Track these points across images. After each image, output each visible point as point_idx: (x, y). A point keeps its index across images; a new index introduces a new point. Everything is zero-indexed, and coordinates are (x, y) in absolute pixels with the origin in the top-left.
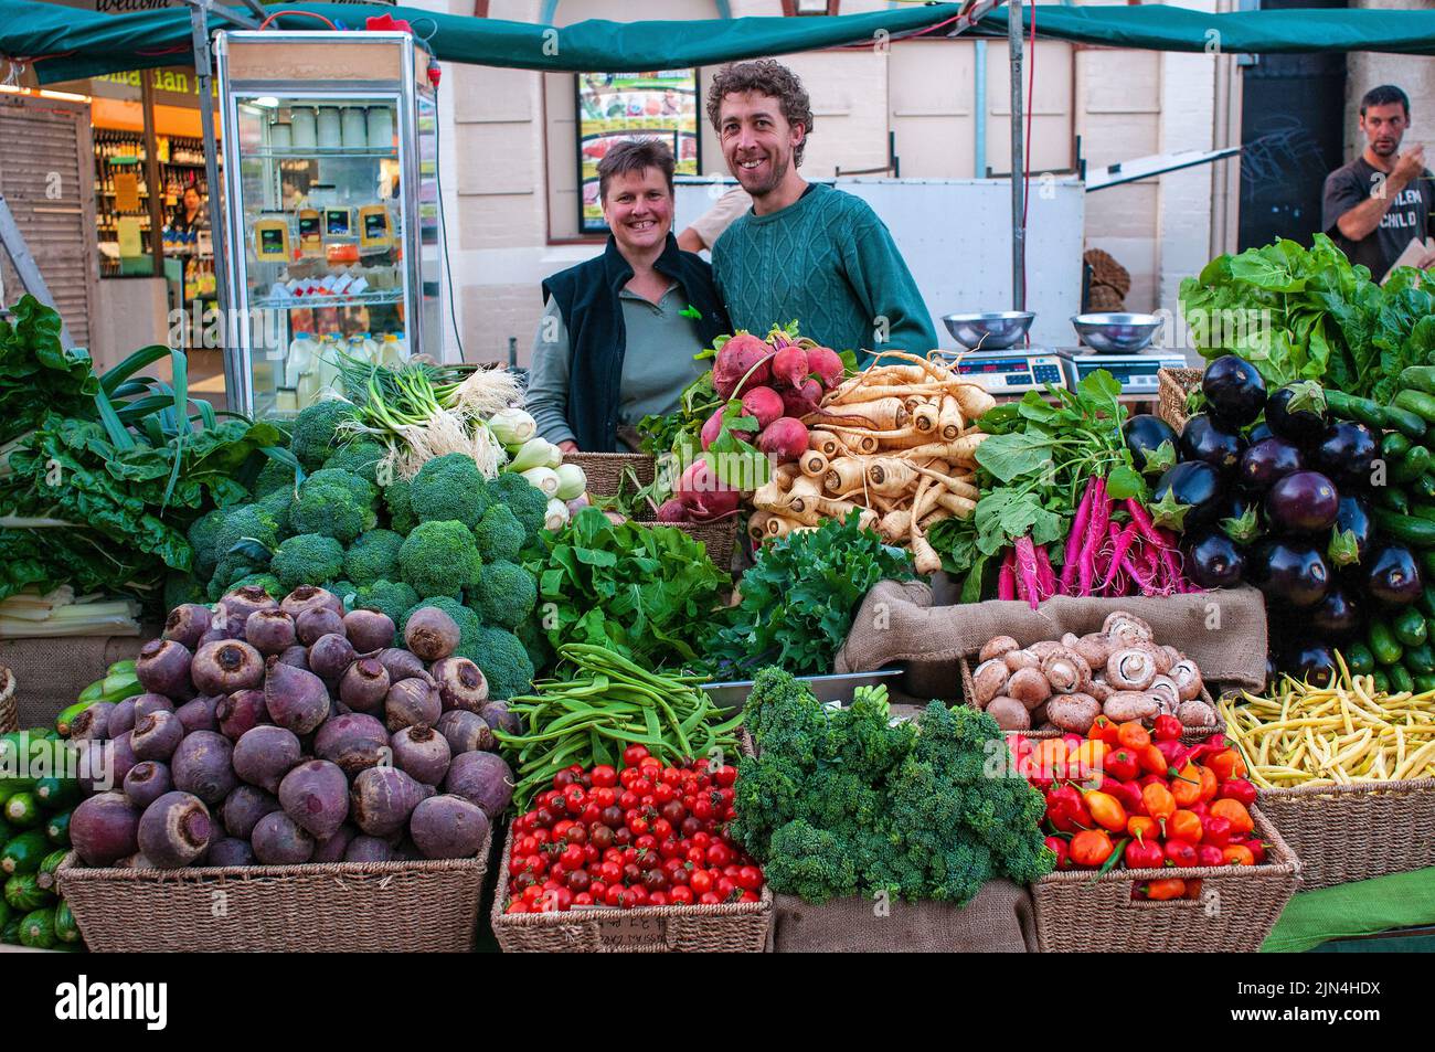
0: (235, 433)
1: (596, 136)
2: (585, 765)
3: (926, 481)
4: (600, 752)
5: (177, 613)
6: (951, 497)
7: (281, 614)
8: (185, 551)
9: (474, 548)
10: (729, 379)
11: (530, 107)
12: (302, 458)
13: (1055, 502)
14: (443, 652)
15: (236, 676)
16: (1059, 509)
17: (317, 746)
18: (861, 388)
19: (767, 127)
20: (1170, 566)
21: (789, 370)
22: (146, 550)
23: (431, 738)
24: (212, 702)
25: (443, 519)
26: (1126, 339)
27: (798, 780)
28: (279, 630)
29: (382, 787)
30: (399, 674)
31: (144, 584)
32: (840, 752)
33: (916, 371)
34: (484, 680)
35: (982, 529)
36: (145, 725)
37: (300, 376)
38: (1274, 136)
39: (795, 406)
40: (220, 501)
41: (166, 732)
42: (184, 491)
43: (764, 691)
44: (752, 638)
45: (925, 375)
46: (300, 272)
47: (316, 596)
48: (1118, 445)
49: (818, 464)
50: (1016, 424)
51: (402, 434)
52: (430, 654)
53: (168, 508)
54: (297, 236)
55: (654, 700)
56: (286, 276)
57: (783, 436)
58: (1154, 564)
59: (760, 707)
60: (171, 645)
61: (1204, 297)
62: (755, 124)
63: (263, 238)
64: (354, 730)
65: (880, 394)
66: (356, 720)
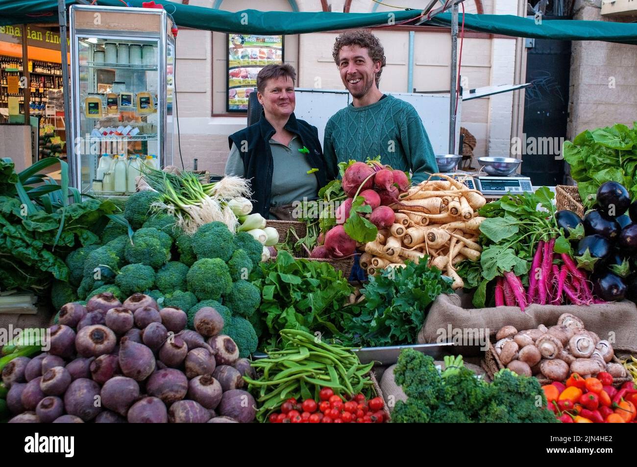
0: (93, 206)
1: (237, 67)
2: (297, 397)
3: (454, 240)
4: (305, 391)
5: (65, 309)
6: (466, 249)
7: (126, 311)
8: (65, 270)
9: (228, 274)
10: (352, 185)
11: (206, 52)
12: (131, 221)
13: (522, 254)
14: (215, 332)
15: (101, 347)
16: (524, 258)
17: (148, 388)
18: (421, 192)
19: (362, 63)
20: (586, 289)
21: (385, 181)
22: (44, 269)
23: (212, 383)
24: (88, 361)
25: (211, 258)
26: (502, 169)
27: (429, 414)
28: (125, 320)
29: (187, 413)
30: (193, 346)
31: (40, 286)
32: (453, 399)
33: (446, 184)
34: (237, 348)
35: (485, 267)
36: (49, 376)
37: (105, 174)
38: (540, 80)
39: (386, 200)
40: (84, 243)
41: (62, 380)
42: (65, 237)
43: (407, 363)
44: (374, 324)
45: (451, 186)
46: (105, 124)
47: (144, 300)
48: (553, 225)
49: (401, 231)
50: (499, 212)
51: (187, 210)
52: (208, 334)
53: (57, 246)
54: (106, 106)
55: (333, 361)
56: (98, 126)
57: (383, 216)
58: (578, 288)
59: (404, 371)
60: (64, 328)
61: (575, 151)
62: (356, 62)
63: (89, 106)
64: (170, 380)
65: (429, 195)
66: (171, 373)
